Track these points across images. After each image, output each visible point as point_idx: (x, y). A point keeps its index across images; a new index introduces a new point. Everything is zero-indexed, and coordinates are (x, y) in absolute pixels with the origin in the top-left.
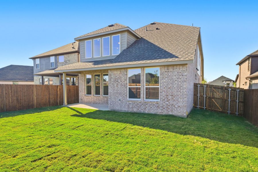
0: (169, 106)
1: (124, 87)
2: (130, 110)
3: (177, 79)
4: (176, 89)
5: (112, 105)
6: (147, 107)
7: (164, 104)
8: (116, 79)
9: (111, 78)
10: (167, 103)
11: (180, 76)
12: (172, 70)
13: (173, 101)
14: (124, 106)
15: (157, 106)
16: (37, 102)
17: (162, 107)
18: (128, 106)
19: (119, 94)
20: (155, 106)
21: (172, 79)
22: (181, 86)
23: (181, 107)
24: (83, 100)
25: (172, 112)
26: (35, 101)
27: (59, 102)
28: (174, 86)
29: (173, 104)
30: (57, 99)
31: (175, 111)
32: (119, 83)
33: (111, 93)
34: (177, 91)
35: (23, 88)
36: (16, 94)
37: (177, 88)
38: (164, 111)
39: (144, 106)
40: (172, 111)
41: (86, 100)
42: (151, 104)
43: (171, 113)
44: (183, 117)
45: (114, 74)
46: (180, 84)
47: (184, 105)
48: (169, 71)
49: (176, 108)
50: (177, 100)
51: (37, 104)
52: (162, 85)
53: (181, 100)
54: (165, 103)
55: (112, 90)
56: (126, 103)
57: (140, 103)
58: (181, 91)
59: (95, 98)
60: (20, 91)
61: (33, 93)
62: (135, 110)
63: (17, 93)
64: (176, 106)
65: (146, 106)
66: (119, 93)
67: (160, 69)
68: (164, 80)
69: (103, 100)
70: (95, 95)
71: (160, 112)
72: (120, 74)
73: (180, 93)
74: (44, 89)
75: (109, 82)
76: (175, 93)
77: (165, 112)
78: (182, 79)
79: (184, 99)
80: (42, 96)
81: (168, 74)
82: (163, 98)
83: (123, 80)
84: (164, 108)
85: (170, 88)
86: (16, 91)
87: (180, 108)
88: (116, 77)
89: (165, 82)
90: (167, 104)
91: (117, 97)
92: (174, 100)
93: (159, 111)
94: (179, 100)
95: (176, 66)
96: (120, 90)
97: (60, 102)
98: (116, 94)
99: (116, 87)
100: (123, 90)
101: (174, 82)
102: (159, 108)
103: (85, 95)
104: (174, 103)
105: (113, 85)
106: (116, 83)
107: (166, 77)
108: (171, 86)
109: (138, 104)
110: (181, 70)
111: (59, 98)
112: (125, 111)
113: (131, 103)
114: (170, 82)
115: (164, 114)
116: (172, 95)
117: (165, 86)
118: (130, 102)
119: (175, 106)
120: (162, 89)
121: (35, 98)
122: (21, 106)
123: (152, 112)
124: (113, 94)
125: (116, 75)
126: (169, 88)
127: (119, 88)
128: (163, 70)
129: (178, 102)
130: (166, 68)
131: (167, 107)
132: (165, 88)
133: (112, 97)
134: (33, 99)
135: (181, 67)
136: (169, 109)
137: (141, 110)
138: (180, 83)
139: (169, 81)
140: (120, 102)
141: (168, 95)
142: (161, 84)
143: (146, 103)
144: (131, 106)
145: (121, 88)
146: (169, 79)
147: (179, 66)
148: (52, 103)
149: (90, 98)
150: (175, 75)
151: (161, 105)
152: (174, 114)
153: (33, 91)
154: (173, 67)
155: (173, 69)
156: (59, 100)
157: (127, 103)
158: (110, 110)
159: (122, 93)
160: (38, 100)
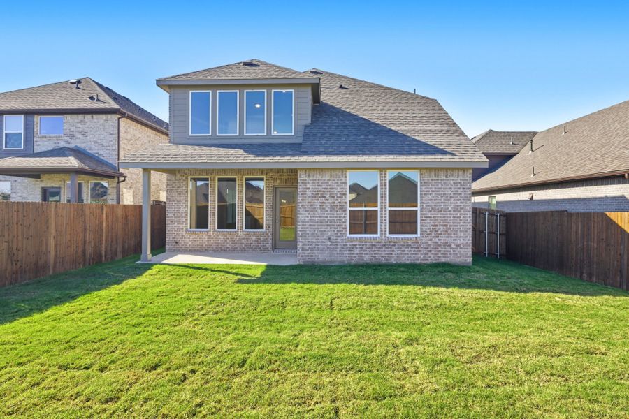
0: (440, 245)
1: (340, 208)
2: (356, 260)
3: (454, 194)
4: (452, 212)
5: (308, 250)
6: (393, 251)
7: (430, 243)
8: (320, 191)
9: (307, 188)
10: (437, 240)
11: (459, 188)
12: (445, 178)
13: (446, 235)
14: (340, 251)
15: (417, 248)
16: (56, 255)
17: (425, 248)
18: (349, 251)
19: (328, 225)
20: (412, 248)
21: (444, 194)
22: (461, 208)
23: (462, 246)
24: (182, 243)
25: (445, 257)
26: (53, 253)
27: (103, 253)
28: (448, 208)
29: (447, 243)
30: (101, 244)
31: (450, 254)
32: (328, 200)
33: (305, 222)
34: (454, 217)
35: (25, 215)
36: (6, 234)
37: (454, 211)
38: (430, 257)
39: (387, 248)
40: (445, 255)
41: (190, 243)
42: (402, 243)
43: (443, 260)
44: (465, 265)
45: (315, 180)
46: (459, 204)
47: (467, 243)
48: (438, 180)
49: (453, 248)
50: (454, 234)
51: (55, 263)
52: (424, 205)
53: (462, 233)
54: (431, 240)
55: (307, 217)
56: (344, 245)
57: (379, 242)
58: (462, 216)
59: (221, 237)
60: (17, 224)
61: (48, 228)
62: (367, 259)
63: (9, 229)
64: (453, 246)
65: (391, 248)
66: (327, 222)
67: (421, 174)
68: (430, 196)
69: (244, 241)
70: (220, 230)
71: (421, 260)
72: (329, 180)
73: (460, 220)
74: (74, 214)
75: (300, 199)
76: (450, 220)
77: (432, 259)
78: (463, 195)
79: (466, 231)
80: (68, 237)
81: (438, 186)
82: (428, 231)
83: (337, 194)
84: (430, 251)
85: (441, 211)
86: (6, 223)
87: (461, 248)
88: (318, 186)
89: (431, 200)
90: (436, 242)
91: (322, 231)
92: (449, 234)
93: (420, 258)
94: (459, 233)
95: (453, 171)
96: (330, 217)
97: (106, 252)
98: (318, 225)
99: (319, 210)
100: (336, 217)
101: (449, 200)
102: (420, 251)
103: (187, 229)
104: (450, 240)
105: (311, 205)
106: (318, 200)
107: (432, 191)
108: (442, 208)
109: (374, 245)
110: (461, 177)
111: (104, 242)
112: (343, 262)
113: (356, 245)
114: (441, 200)
115: (430, 261)
116: (444, 226)
117: (432, 208)
118: (354, 243)
119: (451, 245)
120: (426, 214)
121: (52, 242)
122: (17, 272)
123: (406, 260)
124: (310, 225)
125: (321, 182)
126: (439, 212)
127: (327, 211)
128: (427, 178)
129: (457, 237)
130: (433, 174)
131: (435, 248)
132: (431, 211)
133: (308, 232)
134: (47, 245)
135: (461, 173)
136: (440, 251)
137: (382, 258)
138: (459, 202)
139: (440, 198)
140: (329, 243)
141: (437, 226)
142: (423, 203)
143: (392, 243)
144: (356, 251)
145: (331, 211)
146: (439, 194)
147: (457, 171)
148: (90, 255)
149: (205, 236)
150: (450, 186)
151: (424, 246)
152: (448, 260)
153: (48, 221)
154: (447, 172)
155: (446, 176)
156: (103, 245)
157: (347, 245)
158: (302, 263)
159: (335, 223)
160: (58, 250)
